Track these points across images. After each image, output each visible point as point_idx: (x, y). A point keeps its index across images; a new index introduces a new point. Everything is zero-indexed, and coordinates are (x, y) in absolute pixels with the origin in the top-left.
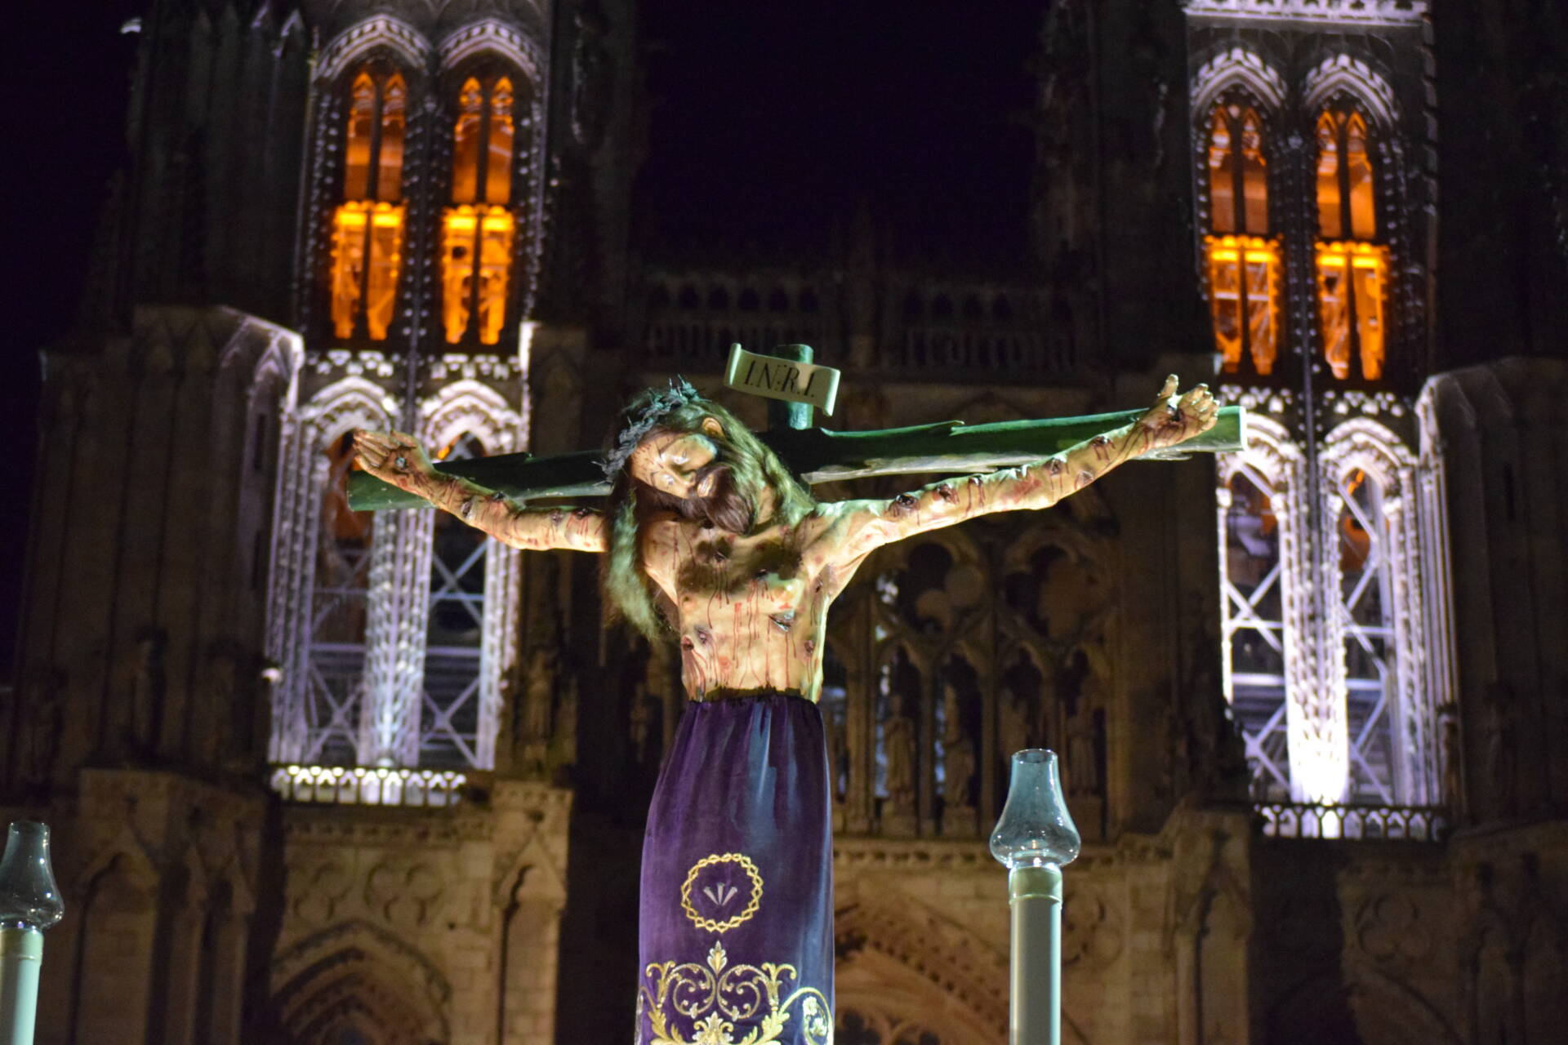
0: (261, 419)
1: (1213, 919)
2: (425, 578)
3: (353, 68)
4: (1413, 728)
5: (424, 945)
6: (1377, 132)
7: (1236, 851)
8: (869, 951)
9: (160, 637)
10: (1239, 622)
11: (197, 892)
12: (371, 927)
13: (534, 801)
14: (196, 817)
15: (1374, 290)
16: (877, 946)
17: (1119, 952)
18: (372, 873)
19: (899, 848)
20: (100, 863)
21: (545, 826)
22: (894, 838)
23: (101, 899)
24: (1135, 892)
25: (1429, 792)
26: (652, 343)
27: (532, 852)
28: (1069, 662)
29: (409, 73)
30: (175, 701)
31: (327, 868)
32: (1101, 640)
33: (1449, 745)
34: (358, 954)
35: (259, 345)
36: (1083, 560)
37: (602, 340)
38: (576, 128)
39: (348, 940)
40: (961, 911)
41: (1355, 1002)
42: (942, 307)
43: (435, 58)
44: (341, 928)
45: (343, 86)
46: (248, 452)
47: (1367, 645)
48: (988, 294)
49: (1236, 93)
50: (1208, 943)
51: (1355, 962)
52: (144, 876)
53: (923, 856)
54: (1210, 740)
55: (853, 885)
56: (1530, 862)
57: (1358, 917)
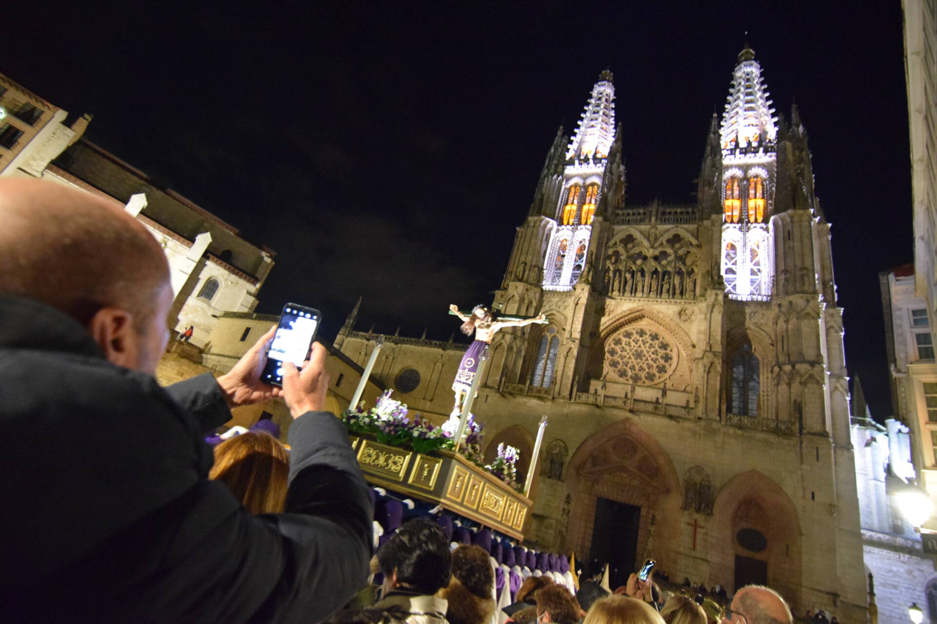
0: (547, 234)
1: (714, 310)
2: (573, 259)
3: (571, 187)
4: (765, 283)
5: (564, 313)
6: (764, 180)
7: (721, 298)
8: (646, 318)
9: (526, 264)
10: (727, 267)
11: (526, 301)
12: (556, 310)
13: (583, 287)
14: (527, 290)
15: (762, 208)
16: (647, 317)
17: (696, 319)
18: (557, 302)
19: (653, 300)
20: (511, 296)
21: (584, 291)
22: (652, 298)
23: (510, 302)
24: (700, 308)
25: (768, 292)
26: (616, 221)
27: (581, 295)
28: (690, 270)
29: (580, 186)
30: (527, 273)
31: (550, 301)
32: (697, 266)
33: (773, 283)
34: (554, 315)
35: (548, 223)
36: (694, 253)
37: (606, 219)
38: (606, 190)
39: (552, 312)
40: (664, 311)
41: (748, 331)
42: (670, 213)
43: (584, 183)
44: (551, 310)
45: (569, 189)
46: (545, 238)
47: (756, 270)
48: (679, 210)
49: (733, 178)
50: (713, 314)
51: (749, 323)
52: (517, 298)
53: (657, 301)
54: (716, 278)
55: (643, 306)
56: (791, 303)
57: (750, 315)
